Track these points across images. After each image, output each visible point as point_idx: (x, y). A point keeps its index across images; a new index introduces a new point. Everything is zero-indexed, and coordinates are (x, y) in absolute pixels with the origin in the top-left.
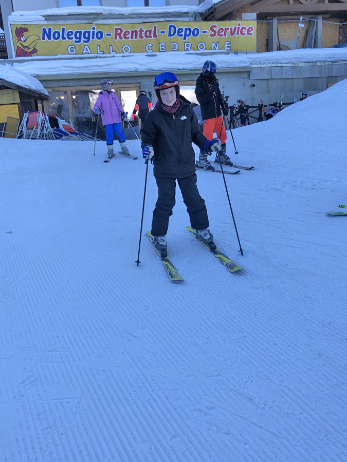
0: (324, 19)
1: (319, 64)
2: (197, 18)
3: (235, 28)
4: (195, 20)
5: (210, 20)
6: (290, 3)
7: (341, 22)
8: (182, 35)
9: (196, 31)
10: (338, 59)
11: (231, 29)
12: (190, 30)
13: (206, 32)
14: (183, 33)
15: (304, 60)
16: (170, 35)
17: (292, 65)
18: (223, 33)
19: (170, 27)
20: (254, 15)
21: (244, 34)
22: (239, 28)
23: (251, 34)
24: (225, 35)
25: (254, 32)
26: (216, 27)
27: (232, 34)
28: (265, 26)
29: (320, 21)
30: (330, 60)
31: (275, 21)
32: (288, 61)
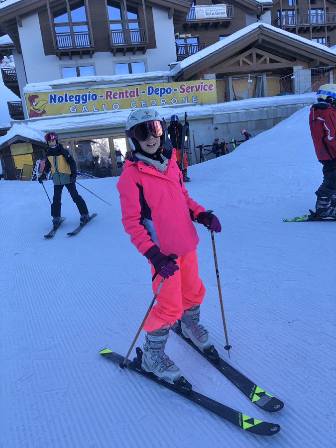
0: (267, 75)
1: (266, 109)
2: (170, 80)
3: (199, 86)
4: (169, 82)
5: (180, 81)
6: (241, 65)
7: (281, 77)
8: (158, 94)
9: (169, 90)
10: (281, 104)
11: (196, 86)
12: (164, 89)
13: (176, 90)
14: (159, 92)
15: (254, 106)
16: (149, 94)
17: (246, 111)
18: (190, 90)
19: (149, 88)
20: (214, 75)
21: (207, 90)
22: (202, 85)
23: (212, 89)
24: (192, 91)
25: (214, 88)
26: (184, 86)
27: (197, 90)
28: (223, 83)
29: (265, 77)
30: (274, 105)
31: (230, 79)
32: (242, 108)
